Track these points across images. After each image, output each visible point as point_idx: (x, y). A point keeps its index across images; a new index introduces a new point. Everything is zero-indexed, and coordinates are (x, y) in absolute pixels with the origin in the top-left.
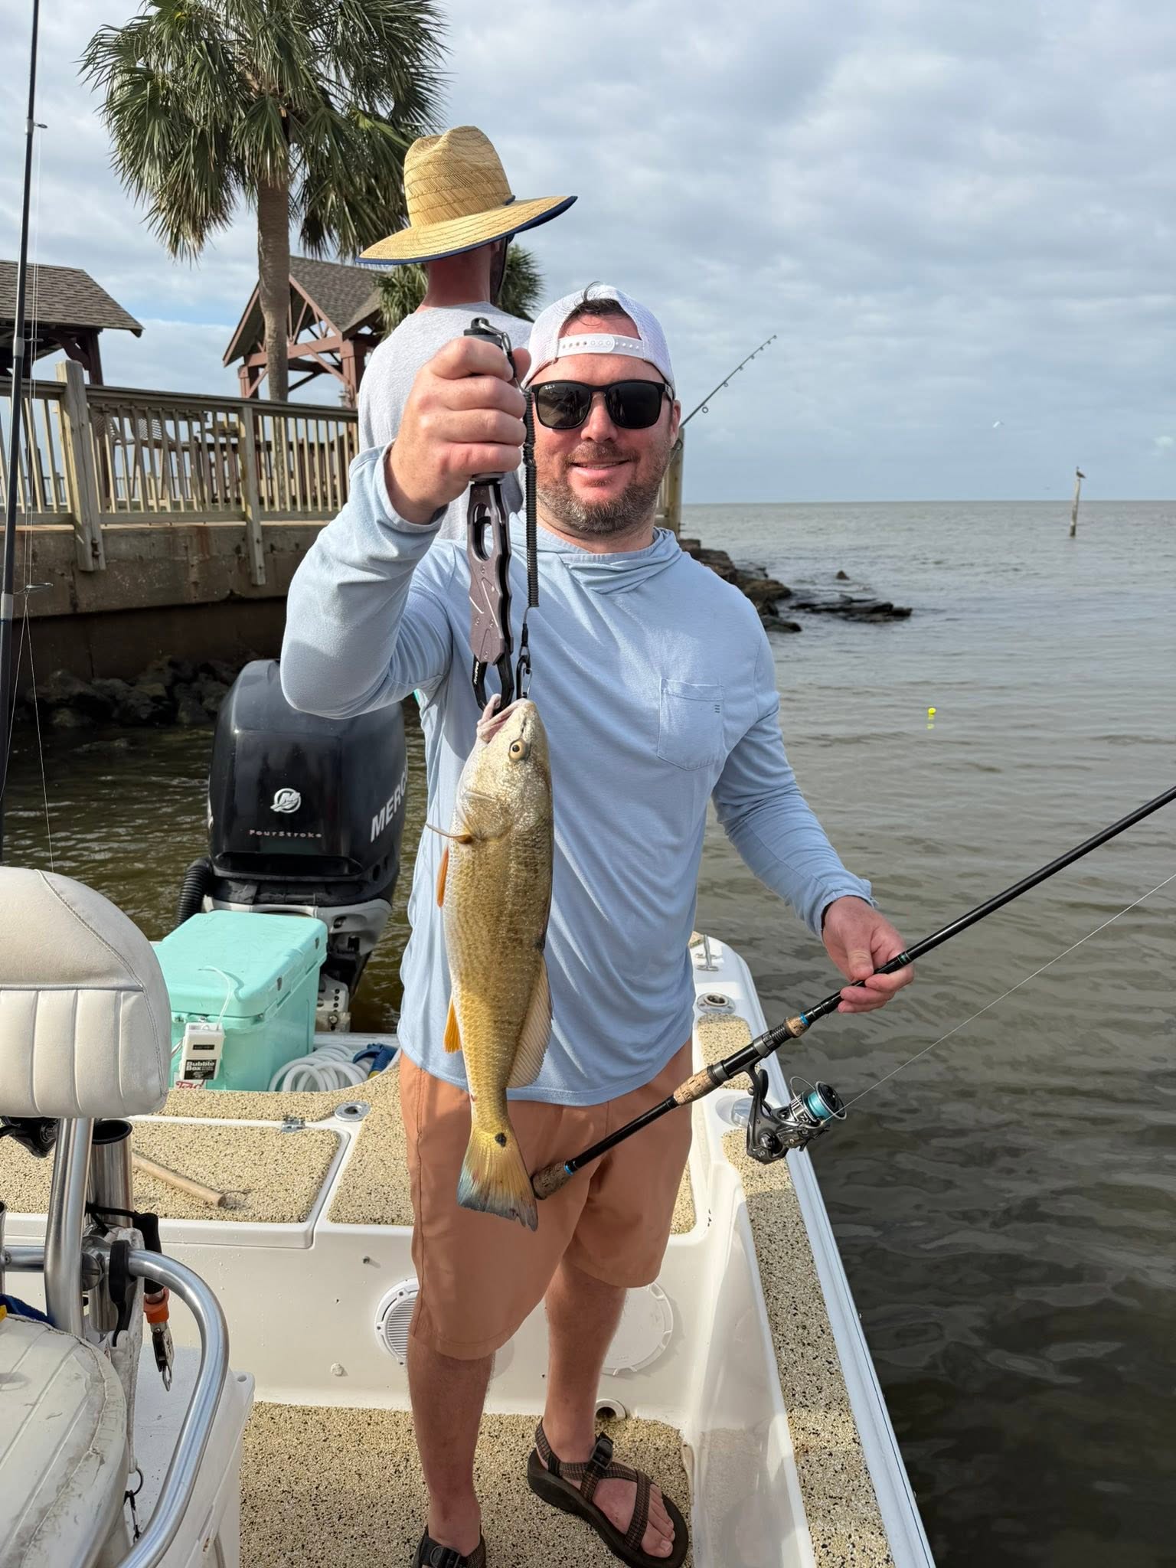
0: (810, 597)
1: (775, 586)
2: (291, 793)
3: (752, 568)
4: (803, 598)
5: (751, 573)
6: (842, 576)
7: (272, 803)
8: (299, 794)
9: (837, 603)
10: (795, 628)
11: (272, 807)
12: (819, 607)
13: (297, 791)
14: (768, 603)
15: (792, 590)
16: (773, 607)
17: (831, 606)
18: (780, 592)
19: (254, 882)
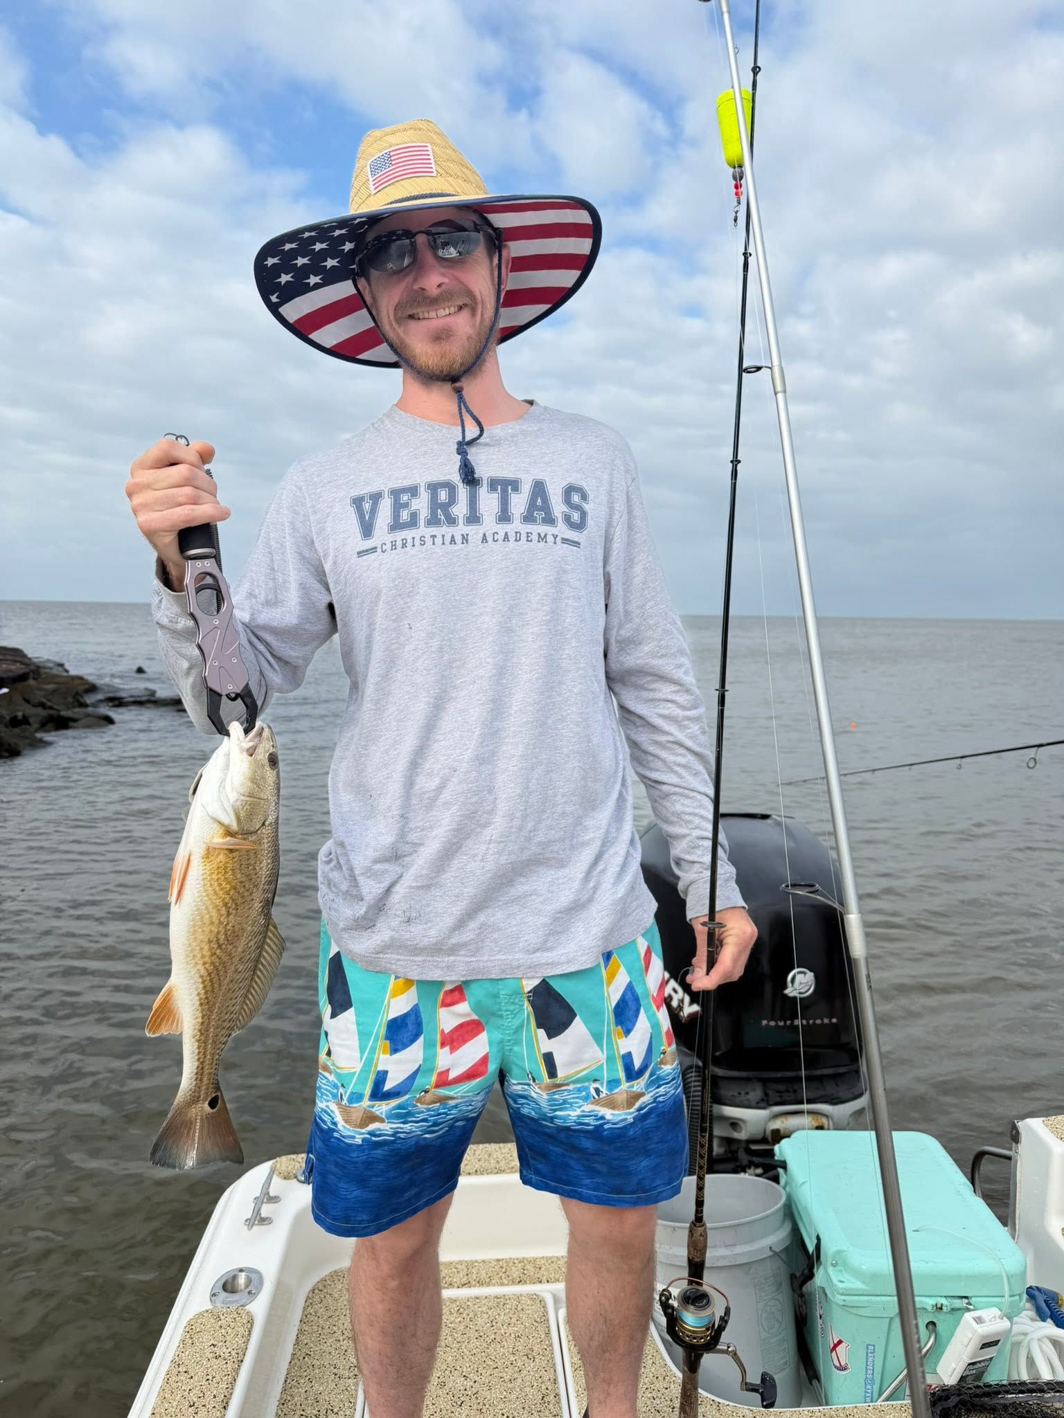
0: (116, 691)
1: (80, 682)
2: (804, 973)
3: (51, 665)
4: (109, 692)
5: (51, 668)
6: (140, 670)
7: (785, 987)
8: (812, 974)
9: (144, 696)
10: (110, 721)
11: (786, 992)
12: (126, 700)
13: (811, 971)
14: (78, 697)
15: (98, 685)
16: (81, 699)
17: (138, 699)
18: (86, 686)
19: (760, 1080)
